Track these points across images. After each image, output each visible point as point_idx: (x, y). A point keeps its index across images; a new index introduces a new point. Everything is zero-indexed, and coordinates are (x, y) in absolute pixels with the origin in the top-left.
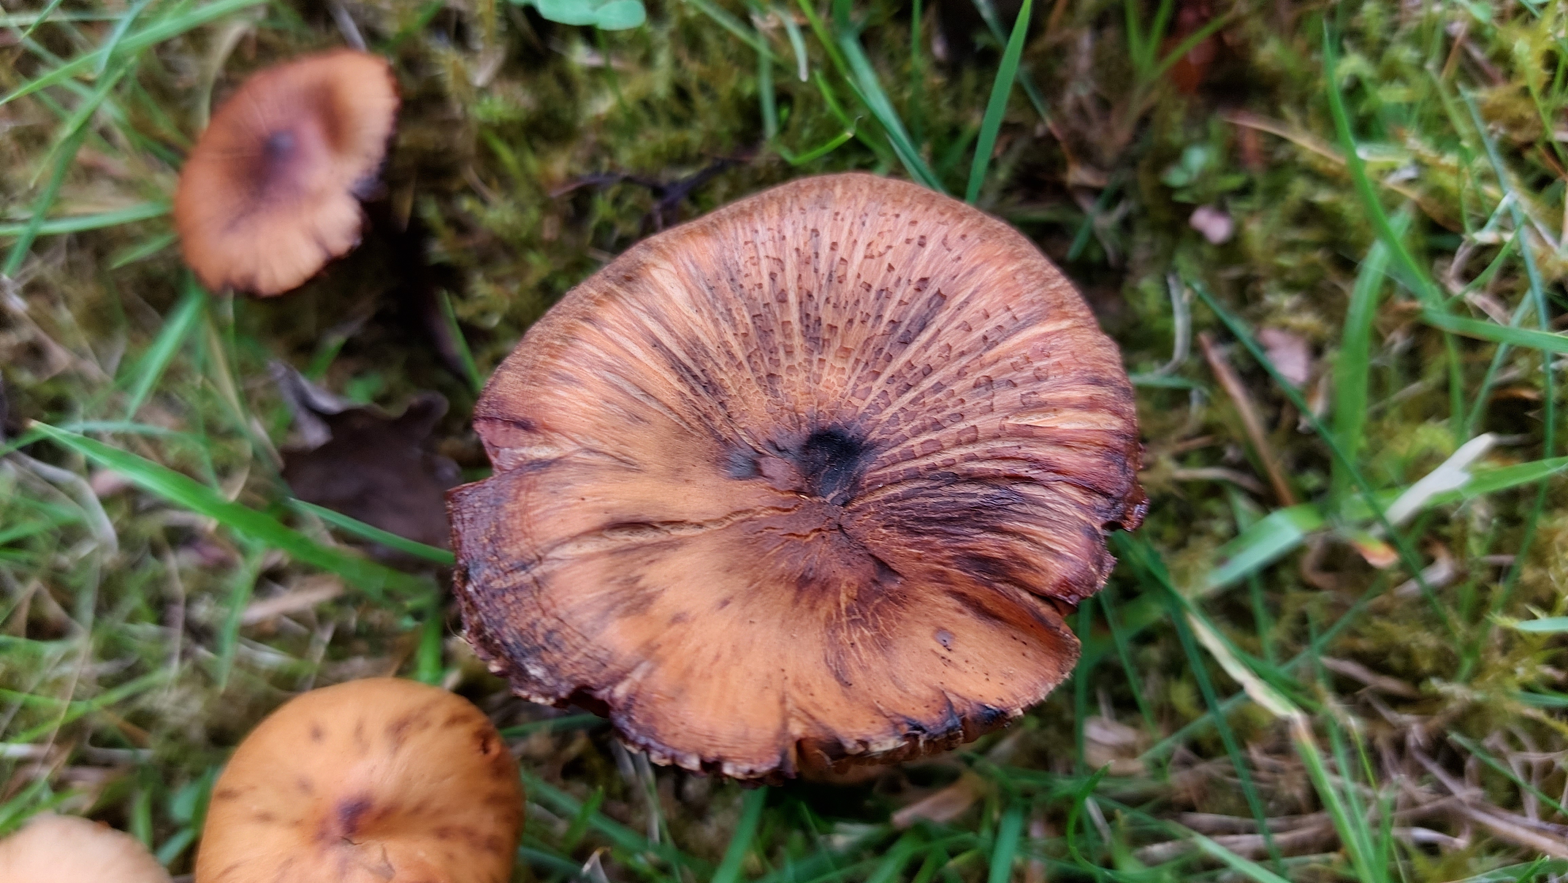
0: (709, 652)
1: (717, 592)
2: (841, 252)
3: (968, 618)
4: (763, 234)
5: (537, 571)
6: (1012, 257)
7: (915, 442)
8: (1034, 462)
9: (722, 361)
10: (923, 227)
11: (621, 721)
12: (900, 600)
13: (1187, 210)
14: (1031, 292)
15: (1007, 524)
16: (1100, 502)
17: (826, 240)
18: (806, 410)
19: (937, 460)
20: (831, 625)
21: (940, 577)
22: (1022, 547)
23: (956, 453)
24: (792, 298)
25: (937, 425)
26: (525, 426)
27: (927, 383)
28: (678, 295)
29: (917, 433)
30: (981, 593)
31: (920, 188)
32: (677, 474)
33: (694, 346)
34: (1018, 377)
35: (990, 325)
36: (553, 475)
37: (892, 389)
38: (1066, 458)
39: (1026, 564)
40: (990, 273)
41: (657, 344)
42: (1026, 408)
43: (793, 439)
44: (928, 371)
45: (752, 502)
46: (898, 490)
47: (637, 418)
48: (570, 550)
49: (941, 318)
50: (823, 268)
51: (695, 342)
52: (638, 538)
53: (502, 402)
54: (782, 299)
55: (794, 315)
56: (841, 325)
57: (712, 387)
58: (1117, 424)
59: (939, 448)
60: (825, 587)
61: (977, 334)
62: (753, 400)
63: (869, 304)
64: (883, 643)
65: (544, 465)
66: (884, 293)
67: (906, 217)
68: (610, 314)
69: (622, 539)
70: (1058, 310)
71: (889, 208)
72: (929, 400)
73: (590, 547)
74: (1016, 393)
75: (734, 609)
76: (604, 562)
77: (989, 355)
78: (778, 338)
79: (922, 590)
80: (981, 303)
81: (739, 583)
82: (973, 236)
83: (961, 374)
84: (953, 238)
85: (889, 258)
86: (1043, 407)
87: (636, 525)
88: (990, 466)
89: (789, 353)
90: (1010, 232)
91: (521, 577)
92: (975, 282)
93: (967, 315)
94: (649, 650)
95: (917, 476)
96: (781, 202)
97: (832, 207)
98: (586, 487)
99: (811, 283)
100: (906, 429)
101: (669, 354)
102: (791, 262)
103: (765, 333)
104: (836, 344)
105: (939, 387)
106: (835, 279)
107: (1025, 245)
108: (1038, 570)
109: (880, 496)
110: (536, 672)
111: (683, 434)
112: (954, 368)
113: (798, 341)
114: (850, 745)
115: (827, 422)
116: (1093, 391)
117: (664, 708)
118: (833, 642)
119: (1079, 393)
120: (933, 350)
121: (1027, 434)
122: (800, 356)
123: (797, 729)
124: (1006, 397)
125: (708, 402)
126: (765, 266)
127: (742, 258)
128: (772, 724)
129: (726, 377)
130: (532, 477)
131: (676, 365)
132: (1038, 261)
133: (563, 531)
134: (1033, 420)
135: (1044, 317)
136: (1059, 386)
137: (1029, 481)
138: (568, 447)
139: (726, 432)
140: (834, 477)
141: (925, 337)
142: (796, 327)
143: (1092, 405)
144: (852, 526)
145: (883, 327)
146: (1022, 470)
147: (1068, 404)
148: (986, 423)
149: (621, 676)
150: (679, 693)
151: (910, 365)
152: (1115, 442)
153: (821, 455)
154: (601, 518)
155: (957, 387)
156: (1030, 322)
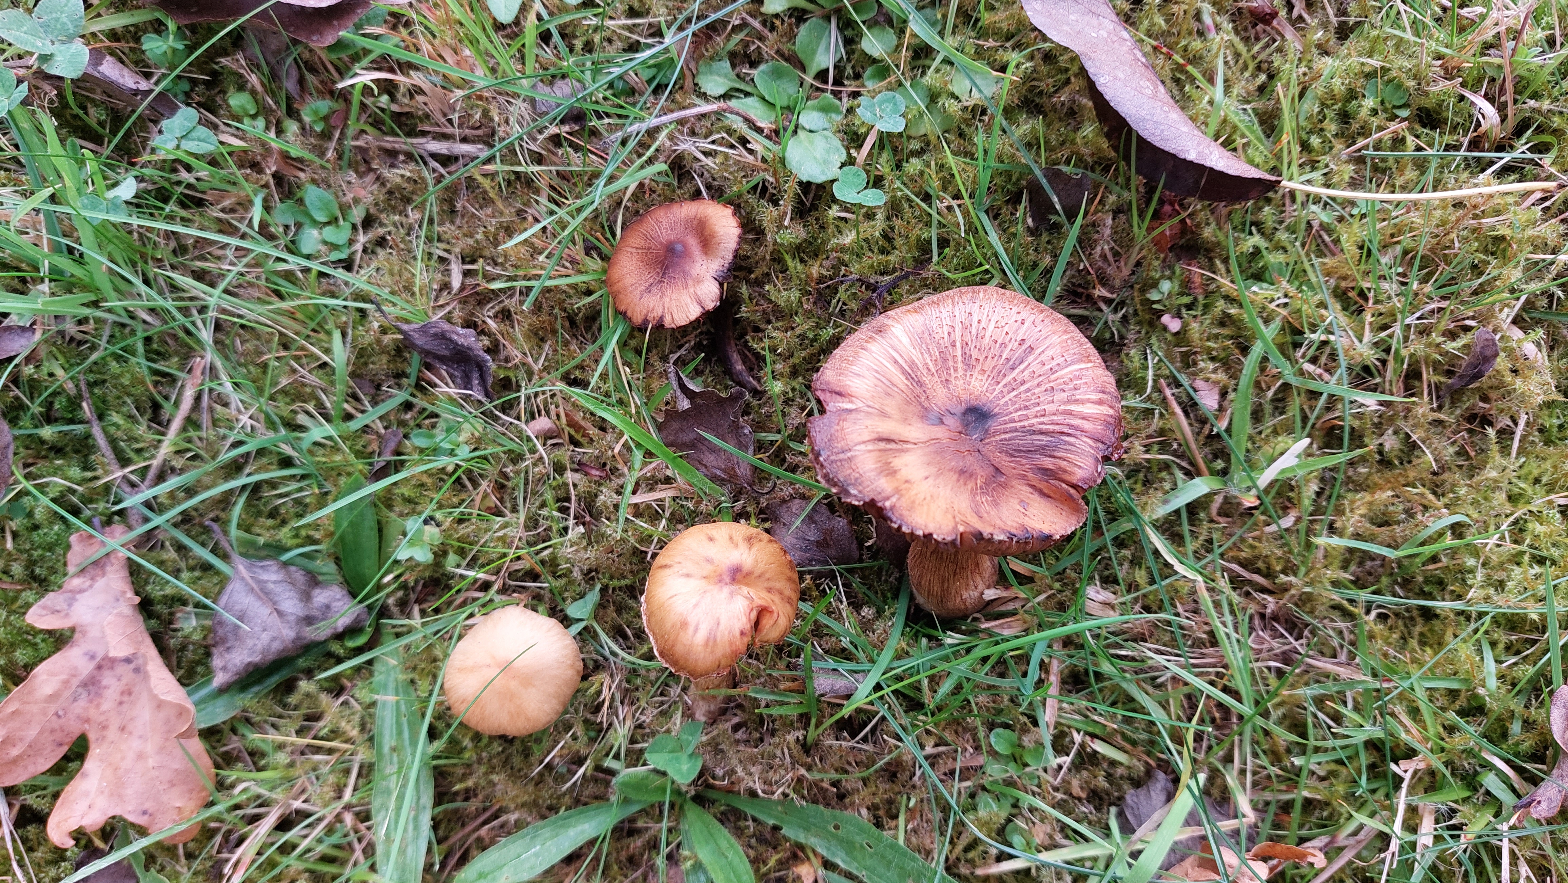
0: (921, 496)
1: (923, 473)
2: (983, 325)
3: (1036, 496)
4: (945, 314)
5: (849, 454)
6: (1066, 332)
7: (1015, 415)
8: (1071, 426)
9: (925, 372)
10: (1024, 315)
11: (890, 514)
12: (1004, 486)
13: (1159, 314)
14: (1074, 349)
15: (1057, 454)
16: (1101, 446)
17: (975, 319)
18: (964, 397)
19: (1026, 423)
20: (973, 493)
21: (1024, 477)
22: (1063, 464)
23: (1035, 421)
24: (958, 345)
25: (1026, 408)
26: (840, 394)
27: (1022, 388)
28: (905, 340)
29: (1017, 411)
30: (1042, 486)
31: (1020, 295)
32: (905, 421)
33: (912, 364)
34: (1066, 387)
35: (1054, 363)
36: (854, 415)
37: (1005, 390)
38: (1087, 425)
39: (1065, 471)
40: (1055, 339)
41: (896, 362)
42: (1069, 401)
43: (959, 409)
44: (1023, 383)
45: (939, 435)
46: (1007, 436)
47: (888, 394)
48: (862, 447)
49: (1030, 359)
50: (974, 332)
51: (913, 362)
52: (889, 446)
53: (827, 383)
54: (954, 345)
55: (959, 353)
56: (982, 359)
57: (920, 384)
58: (1111, 412)
59: (1027, 418)
60: (971, 476)
61: (1047, 367)
62: (939, 391)
63: (996, 350)
64: (996, 504)
65: (850, 411)
66: (1003, 345)
67: (1015, 309)
68: (873, 347)
69: (882, 445)
70: (1087, 358)
71: (1006, 305)
72: (1023, 396)
73: (870, 447)
74: (1065, 395)
75: (930, 481)
76: (877, 454)
77: (1053, 377)
78: (951, 363)
79: (1015, 482)
80: (1049, 353)
81: (933, 470)
82: (1047, 321)
83: (1039, 385)
84: (1038, 322)
85: (1006, 329)
86: (1077, 401)
87: (889, 440)
88: (1051, 427)
89: (956, 370)
90: (1065, 320)
91: (842, 456)
92: (1047, 343)
93: (1043, 358)
94: (897, 491)
95: (1016, 430)
96: (953, 298)
97: (978, 303)
98: (868, 422)
99: (967, 338)
100: (1011, 409)
101: (901, 367)
102: (958, 327)
103: (945, 360)
104: (979, 368)
105: (1028, 390)
106: (980, 337)
107: (1073, 327)
108: (1071, 473)
109: (998, 438)
110: (853, 492)
111: (908, 403)
112: (1036, 382)
113: (960, 365)
114: (985, 535)
115: (974, 403)
116: (1101, 396)
117: (905, 513)
118: (974, 500)
119: (1095, 396)
120: (1026, 373)
121: (1069, 413)
122: (961, 372)
123: (961, 529)
124: (1060, 396)
125: (918, 390)
126: (946, 329)
127: (935, 324)
128: (951, 525)
129: (926, 379)
130: (845, 416)
131: (904, 372)
132: (1078, 335)
133: (860, 439)
134: (1072, 407)
135: (1080, 361)
136: (1085, 393)
137: (1069, 435)
138: (860, 405)
139: (926, 404)
140: (976, 428)
141: (1022, 367)
142: (960, 358)
143: (1100, 402)
144: (984, 450)
145: (1002, 361)
146: (1066, 430)
147: (1089, 401)
148: (1049, 408)
149: (888, 499)
150: (911, 509)
151: (1015, 379)
152: (1110, 420)
153: (971, 418)
154: (874, 436)
155: (1037, 390)
156: (1073, 363)
